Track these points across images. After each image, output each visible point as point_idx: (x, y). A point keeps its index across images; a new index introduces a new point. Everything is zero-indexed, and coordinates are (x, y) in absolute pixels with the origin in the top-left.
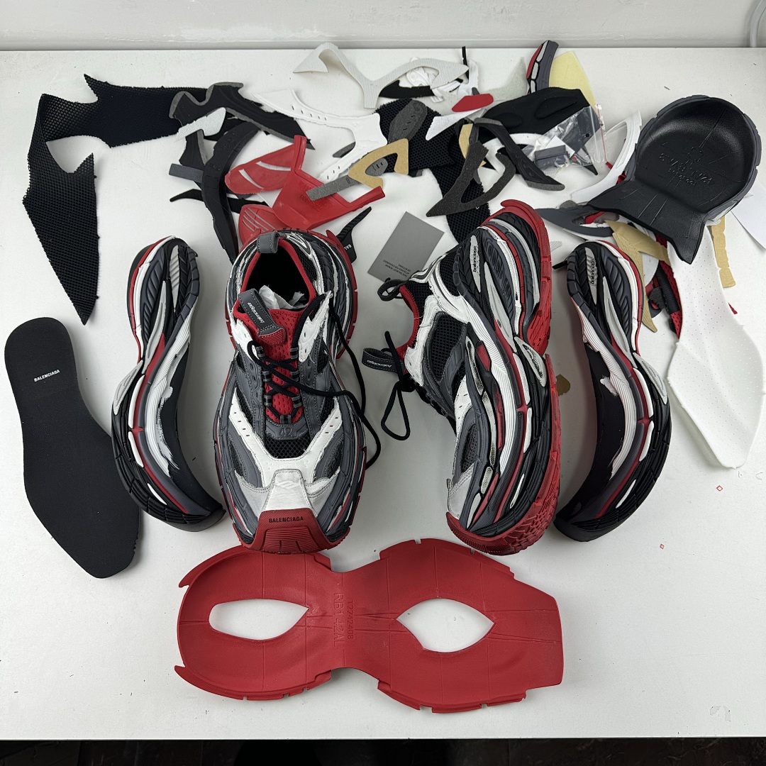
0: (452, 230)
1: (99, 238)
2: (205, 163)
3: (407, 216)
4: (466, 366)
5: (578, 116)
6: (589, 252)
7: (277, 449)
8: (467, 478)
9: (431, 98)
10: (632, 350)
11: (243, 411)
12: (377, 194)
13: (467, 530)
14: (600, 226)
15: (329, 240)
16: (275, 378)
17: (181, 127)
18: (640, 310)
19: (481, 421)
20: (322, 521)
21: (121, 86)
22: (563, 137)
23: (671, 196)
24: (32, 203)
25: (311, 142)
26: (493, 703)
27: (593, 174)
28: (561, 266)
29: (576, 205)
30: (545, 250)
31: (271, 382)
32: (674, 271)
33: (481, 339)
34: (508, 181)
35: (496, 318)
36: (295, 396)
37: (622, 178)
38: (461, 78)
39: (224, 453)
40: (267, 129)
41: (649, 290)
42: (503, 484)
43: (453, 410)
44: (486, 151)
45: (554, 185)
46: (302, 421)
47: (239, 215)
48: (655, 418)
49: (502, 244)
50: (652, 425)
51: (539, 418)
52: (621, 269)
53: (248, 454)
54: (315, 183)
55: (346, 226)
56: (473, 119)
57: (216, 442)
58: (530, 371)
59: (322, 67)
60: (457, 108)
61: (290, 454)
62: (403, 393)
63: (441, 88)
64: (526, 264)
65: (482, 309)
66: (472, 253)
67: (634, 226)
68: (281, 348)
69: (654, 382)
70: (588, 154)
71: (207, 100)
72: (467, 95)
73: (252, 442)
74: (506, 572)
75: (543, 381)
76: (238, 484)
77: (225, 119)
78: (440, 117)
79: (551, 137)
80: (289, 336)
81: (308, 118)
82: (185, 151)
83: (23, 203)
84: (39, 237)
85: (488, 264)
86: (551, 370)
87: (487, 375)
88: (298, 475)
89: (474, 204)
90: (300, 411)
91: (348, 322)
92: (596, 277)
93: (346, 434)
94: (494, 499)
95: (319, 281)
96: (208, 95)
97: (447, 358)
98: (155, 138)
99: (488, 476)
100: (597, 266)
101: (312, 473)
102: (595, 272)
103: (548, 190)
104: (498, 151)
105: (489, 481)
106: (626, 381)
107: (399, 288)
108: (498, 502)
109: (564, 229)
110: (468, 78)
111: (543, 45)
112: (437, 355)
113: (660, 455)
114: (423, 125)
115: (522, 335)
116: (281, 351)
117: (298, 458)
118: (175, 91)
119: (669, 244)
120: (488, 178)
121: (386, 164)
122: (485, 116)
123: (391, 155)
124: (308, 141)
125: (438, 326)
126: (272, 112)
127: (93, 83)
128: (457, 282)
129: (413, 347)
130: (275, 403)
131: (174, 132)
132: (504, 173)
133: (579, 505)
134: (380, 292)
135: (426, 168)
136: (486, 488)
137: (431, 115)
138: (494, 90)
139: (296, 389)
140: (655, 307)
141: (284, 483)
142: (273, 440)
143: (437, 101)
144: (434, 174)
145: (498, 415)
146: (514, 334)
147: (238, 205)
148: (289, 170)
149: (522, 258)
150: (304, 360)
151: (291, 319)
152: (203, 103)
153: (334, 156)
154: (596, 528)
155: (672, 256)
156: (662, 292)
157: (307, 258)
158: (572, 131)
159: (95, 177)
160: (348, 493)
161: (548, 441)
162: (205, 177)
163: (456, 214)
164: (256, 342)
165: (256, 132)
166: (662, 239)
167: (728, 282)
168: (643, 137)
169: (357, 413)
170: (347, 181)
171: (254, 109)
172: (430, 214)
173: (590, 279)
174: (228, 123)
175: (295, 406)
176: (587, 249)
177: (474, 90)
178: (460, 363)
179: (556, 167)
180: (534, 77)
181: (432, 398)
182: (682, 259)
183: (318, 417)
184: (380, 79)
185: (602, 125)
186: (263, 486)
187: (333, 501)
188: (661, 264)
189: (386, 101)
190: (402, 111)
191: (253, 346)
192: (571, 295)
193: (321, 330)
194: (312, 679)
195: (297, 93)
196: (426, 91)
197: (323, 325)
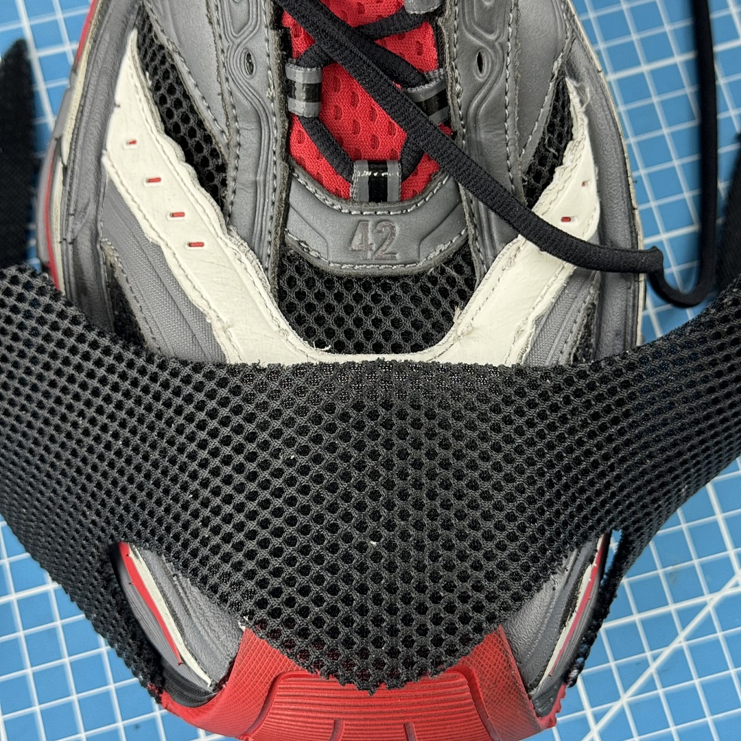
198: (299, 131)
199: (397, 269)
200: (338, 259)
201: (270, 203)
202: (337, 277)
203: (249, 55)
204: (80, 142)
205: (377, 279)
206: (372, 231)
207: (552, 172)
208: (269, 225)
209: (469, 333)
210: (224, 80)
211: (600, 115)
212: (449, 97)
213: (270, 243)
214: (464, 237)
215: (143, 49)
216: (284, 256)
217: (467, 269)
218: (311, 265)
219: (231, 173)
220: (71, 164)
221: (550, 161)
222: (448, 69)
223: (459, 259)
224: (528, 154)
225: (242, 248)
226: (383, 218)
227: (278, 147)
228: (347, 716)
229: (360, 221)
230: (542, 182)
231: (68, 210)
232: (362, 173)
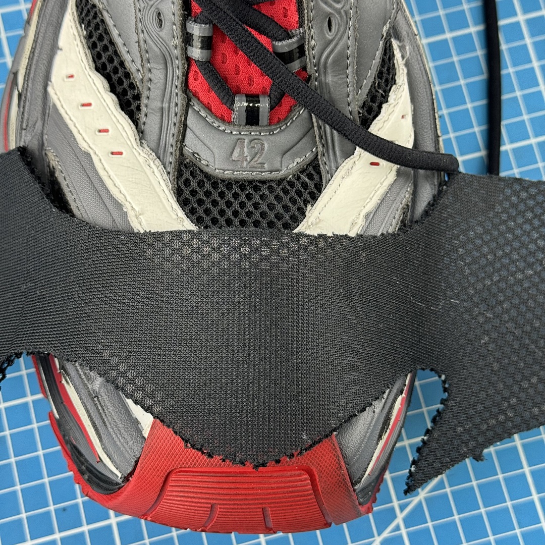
198: (195, 71)
199: (266, 175)
200: (222, 167)
201: (173, 124)
202: (221, 180)
203: (159, 14)
204: (32, 76)
205: (250, 182)
206: (247, 147)
207: (380, 107)
208: (172, 141)
209: (317, 224)
210: (140, 31)
211: (416, 67)
212: (306, 49)
213: (171, 153)
214: (315, 153)
215: (80, 7)
216: (182, 163)
217: (316, 177)
218: (201, 171)
219: (144, 101)
220: (25, 91)
221: (379, 99)
222: (306, 28)
223: (311, 169)
224: (363, 93)
225: (151, 157)
226: (256, 137)
227: (179, 83)
228: (221, 502)
229: (239, 139)
230: (373, 114)
231: (21, 125)
232: (241, 104)
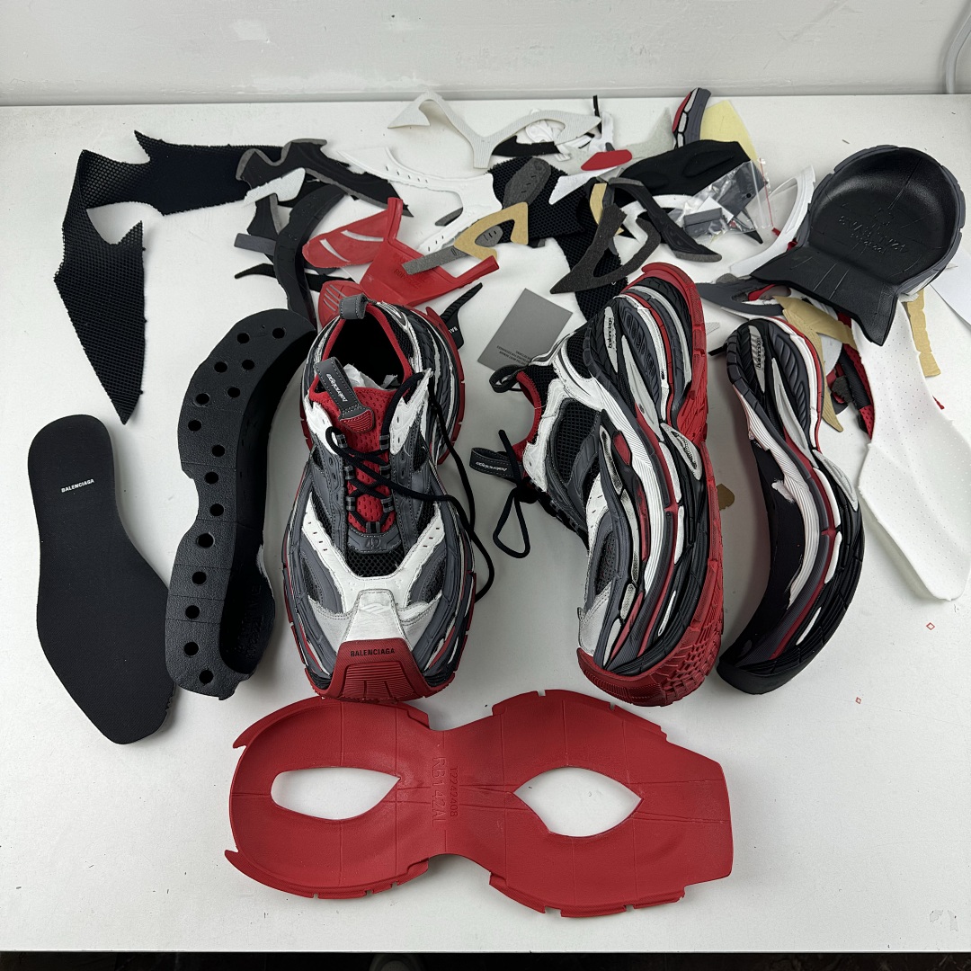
0: (582, 310)
1: (146, 321)
2: (278, 232)
3: (527, 294)
4: (600, 462)
5: (736, 174)
6: (753, 330)
7: (362, 565)
8: (602, 601)
9: (556, 155)
10: (811, 447)
11: (320, 519)
12: (490, 266)
13: (604, 668)
14: (767, 302)
15: (429, 318)
16: (361, 475)
17: (250, 189)
18: (820, 398)
19: (619, 525)
20: (419, 656)
21: (179, 144)
22: (719, 198)
23: (854, 264)
24: (66, 281)
25: (408, 208)
26: (642, 904)
27: (757, 243)
28: (719, 353)
29: (737, 279)
30: (697, 316)
31: (355, 480)
32: (861, 355)
33: (619, 428)
34: (652, 252)
35: (638, 402)
36: (386, 498)
37: (792, 244)
38: (593, 132)
39: (294, 574)
40: (355, 193)
41: (832, 380)
42: (648, 606)
43: (583, 518)
44: (624, 216)
45: (709, 256)
46: (394, 530)
47: (319, 294)
48: (843, 528)
49: (643, 312)
50: (839, 537)
51: (693, 518)
52: (795, 350)
53: (325, 572)
54: (413, 254)
55: (451, 305)
56: (607, 179)
57: (285, 566)
58: (681, 462)
59: (424, 120)
60: (587, 167)
61: (379, 572)
62: (522, 504)
63: (568, 144)
64: (673, 334)
65: (620, 392)
66: (606, 326)
67: (810, 303)
68: (368, 436)
69: (840, 485)
70: (749, 218)
71: (282, 160)
72: (599, 151)
73: (331, 558)
74: (655, 731)
75: (697, 474)
76: (313, 612)
77: (305, 181)
78: (566, 177)
79: (704, 199)
80: (378, 421)
81: (406, 180)
82: (255, 218)
83: (55, 281)
84: (72, 320)
85: (627, 338)
86: (707, 459)
87: (627, 470)
88: (388, 597)
89: (610, 279)
90: (391, 517)
91: (452, 418)
92: (763, 359)
93: (450, 549)
94: (638, 625)
95: (417, 359)
96: (284, 154)
97: (576, 454)
98: (218, 204)
99: (629, 596)
100: (763, 345)
101: (407, 595)
102: (762, 353)
103: (701, 261)
104: (639, 216)
105: (630, 603)
106: (804, 484)
107: (516, 376)
108: (643, 628)
109: (723, 308)
110: (601, 132)
111: (691, 93)
112: (563, 451)
113: (851, 575)
114: (545, 187)
115: (671, 420)
116: (368, 441)
117: (390, 576)
118: (243, 149)
119: (853, 322)
120: (626, 249)
121: (500, 232)
122: (622, 176)
123: (507, 222)
124: (405, 207)
125: (564, 416)
126: (361, 173)
127: (144, 141)
128: (588, 361)
129: (533, 442)
130: (359, 507)
131: (241, 197)
132: (647, 242)
133: (749, 644)
134: (493, 380)
135: (550, 236)
136: (627, 612)
137: (555, 175)
138: (631, 145)
139: (387, 489)
140: (839, 401)
141: (371, 606)
142: (357, 554)
143: (563, 159)
144: (559, 244)
145: (641, 517)
146: (660, 421)
147: (318, 283)
148: (381, 240)
149: (668, 327)
150: (397, 452)
151: (381, 399)
152: (278, 163)
153: (437, 224)
154: (772, 672)
155: (858, 338)
156: (848, 382)
157: (402, 329)
158: (728, 192)
159: (144, 249)
160: (452, 624)
161: (706, 547)
162: (278, 248)
163: (587, 291)
164: (335, 428)
165: (341, 197)
166: (845, 317)
167: (931, 370)
168: (817, 198)
169: (463, 527)
170: (452, 253)
171: (340, 170)
172: (555, 291)
173: (755, 362)
174: (308, 186)
175: (385, 510)
176: (750, 327)
177: (608, 145)
178: (593, 458)
179: (710, 234)
180: (681, 129)
181: (559, 507)
182: (871, 340)
183: (413, 526)
184: (494, 135)
185: (767, 183)
186: (344, 609)
187: (433, 631)
188: (845, 348)
189: (500, 160)
190: (520, 171)
191: (333, 434)
192: (733, 382)
193: (419, 416)
194: (402, 870)
195: (393, 152)
196: (550, 148)
197: (421, 411)
